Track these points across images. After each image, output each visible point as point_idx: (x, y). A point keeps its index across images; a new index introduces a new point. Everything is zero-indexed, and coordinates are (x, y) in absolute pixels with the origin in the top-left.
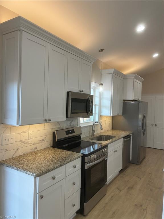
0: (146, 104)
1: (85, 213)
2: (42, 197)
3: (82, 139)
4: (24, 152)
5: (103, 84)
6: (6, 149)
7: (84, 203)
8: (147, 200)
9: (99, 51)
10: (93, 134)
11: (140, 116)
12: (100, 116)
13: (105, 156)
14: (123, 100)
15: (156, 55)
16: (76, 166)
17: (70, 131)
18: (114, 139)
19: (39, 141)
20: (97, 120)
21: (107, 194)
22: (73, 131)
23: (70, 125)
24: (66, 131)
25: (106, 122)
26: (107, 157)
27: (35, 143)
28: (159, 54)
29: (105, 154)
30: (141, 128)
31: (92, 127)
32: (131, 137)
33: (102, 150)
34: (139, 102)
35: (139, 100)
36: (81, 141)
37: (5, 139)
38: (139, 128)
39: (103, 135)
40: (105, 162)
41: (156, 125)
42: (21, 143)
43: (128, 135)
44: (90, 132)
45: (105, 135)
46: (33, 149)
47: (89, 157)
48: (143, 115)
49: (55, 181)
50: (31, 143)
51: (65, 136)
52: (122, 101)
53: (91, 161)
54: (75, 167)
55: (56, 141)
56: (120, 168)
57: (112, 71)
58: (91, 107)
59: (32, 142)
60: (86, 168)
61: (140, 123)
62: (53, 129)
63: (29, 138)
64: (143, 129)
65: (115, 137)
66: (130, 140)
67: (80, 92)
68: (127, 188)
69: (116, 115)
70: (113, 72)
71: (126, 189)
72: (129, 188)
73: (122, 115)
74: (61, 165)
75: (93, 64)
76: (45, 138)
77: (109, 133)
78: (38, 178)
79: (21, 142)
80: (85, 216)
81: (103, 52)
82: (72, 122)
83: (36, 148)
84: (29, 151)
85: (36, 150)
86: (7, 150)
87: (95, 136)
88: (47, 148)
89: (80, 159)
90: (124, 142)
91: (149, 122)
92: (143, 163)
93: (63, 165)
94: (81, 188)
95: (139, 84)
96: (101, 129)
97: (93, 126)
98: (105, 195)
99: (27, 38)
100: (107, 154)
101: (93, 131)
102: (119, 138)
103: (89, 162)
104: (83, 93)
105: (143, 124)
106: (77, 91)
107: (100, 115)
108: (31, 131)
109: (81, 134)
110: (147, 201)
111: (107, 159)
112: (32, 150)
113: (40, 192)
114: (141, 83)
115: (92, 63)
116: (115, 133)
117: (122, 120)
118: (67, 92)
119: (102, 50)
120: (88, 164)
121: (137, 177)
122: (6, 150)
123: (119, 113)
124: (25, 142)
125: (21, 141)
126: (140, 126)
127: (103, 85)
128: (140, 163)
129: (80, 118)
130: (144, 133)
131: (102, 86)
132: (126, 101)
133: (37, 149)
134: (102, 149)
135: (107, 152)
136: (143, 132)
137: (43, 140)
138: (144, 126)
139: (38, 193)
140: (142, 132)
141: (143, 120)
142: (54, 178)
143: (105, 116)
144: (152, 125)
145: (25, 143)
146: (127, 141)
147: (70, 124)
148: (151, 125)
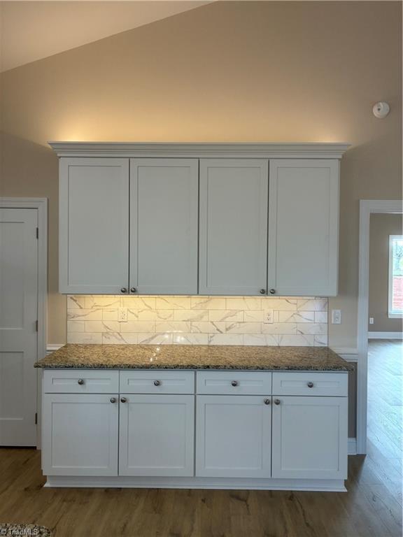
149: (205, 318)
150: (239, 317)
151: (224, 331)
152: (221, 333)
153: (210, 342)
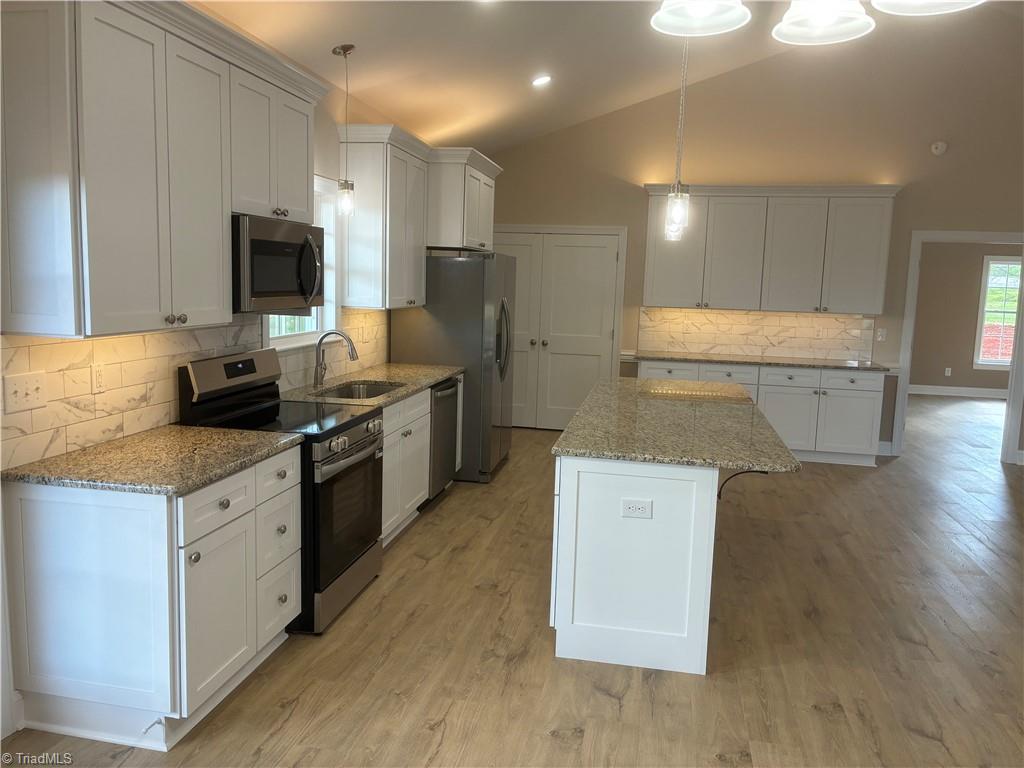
0: (510, 263)
1: (318, 627)
2: (194, 559)
3: (282, 397)
4: (80, 441)
5: (353, 185)
6: (19, 427)
7: (316, 595)
8: (511, 570)
9: (334, 52)
10: (318, 379)
11: (490, 311)
12: (344, 310)
13: (375, 445)
14: (429, 248)
15: (542, 81)
16: (288, 474)
17: (240, 366)
18: (402, 391)
19: (129, 401)
20: (330, 325)
21: (384, 575)
22: (249, 366)
23: (234, 343)
24: (225, 365)
25: (365, 336)
26: (381, 449)
27: (114, 408)
28: (552, 78)
29: (376, 438)
30: (492, 354)
31: (314, 354)
32: (460, 387)
33: (365, 424)
34: (486, 256)
35: (485, 248)
36: (278, 405)
37: (16, 392)
38: (485, 356)
39: (356, 383)
40: (375, 466)
41: (544, 344)
42: (69, 407)
43: (448, 380)
44: (306, 370)
45: (364, 382)
46: (110, 430)
47: (327, 443)
48: (499, 308)
49: (229, 514)
50: (103, 407)
51: (222, 382)
52: (424, 253)
53: (332, 457)
54: (282, 475)
55: (195, 400)
56: (423, 495)
57: (385, 132)
58: (318, 274)
59: (105, 404)
60: (318, 480)
61: (490, 339)
62: (174, 356)
63: (96, 391)
64: (498, 356)
65: (402, 385)
66: (456, 394)
67: (275, 217)
68: (449, 549)
69: (403, 304)
70: (390, 138)
71: (444, 553)
72: (454, 550)
73: (424, 306)
74: (243, 467)
75: (315, 108)
76: (151, 389)
77: (379, 375)
78: (180, 500)
79: (68, 403)
80: (319, 635)
81: (351, 55)
82: (240, 331)
83: (120, 428)
84: (97, 436)
85: (120, 435)
86: (23, 432)
87: (327, 386)
88: (158, 427)
89: (297, 451)
90: (436, 403)
91: (520, 334)
92: (502, 476)
93: (248, 467)
94: (304, 550)
95: (483, 187)
96: (353, 356)
97: (319, 349)
98: (377, 577)
99: (96, 19)
100: (382, 438)
101: (321, 366)
102: (419, 387)
103: (327, 461)
104: (286, 218)
105: (499, 337)
106: (268, 214)
107: (343, 307)
108: (99, 364)
109: (278, 376)
110: (513, 573)
111: (380, 455)
112: (109, 436)
113: (188, 545)
114: (492, 183)
115: (315, 104)
116: (402, 374)
117: (424, 324)
118: (233, 216)
119: (346, 49)
120: (326, 468)
121: (480, 516)
122: (20, 429)
123: (412, 298)
124: (82, 406)
125: (66, 400)
126: (488, 350)
127: (352, 189)
128: (489, 477)
129: (271, 316)
130: (502, 371)
131: (351, 192)
132: (435, 253)
133: (122, 430)
134: (366, 420)
135: (380, 432)
136: (500, 365)
137: (144, 398)
138: (502, 347)
139: (181, 548)
140: (496, 367)
141: (499, 323)
142: (225, 505)
143: (358, 311)
144: (533, 343)
145: (80, 409)
146: (443, 397)
147: (233, 339)
148: (529, 345)
149: (760, 333)
150: (791, 333)
151: (776, 344)
152: (774, 346)
153: (763, 353)
